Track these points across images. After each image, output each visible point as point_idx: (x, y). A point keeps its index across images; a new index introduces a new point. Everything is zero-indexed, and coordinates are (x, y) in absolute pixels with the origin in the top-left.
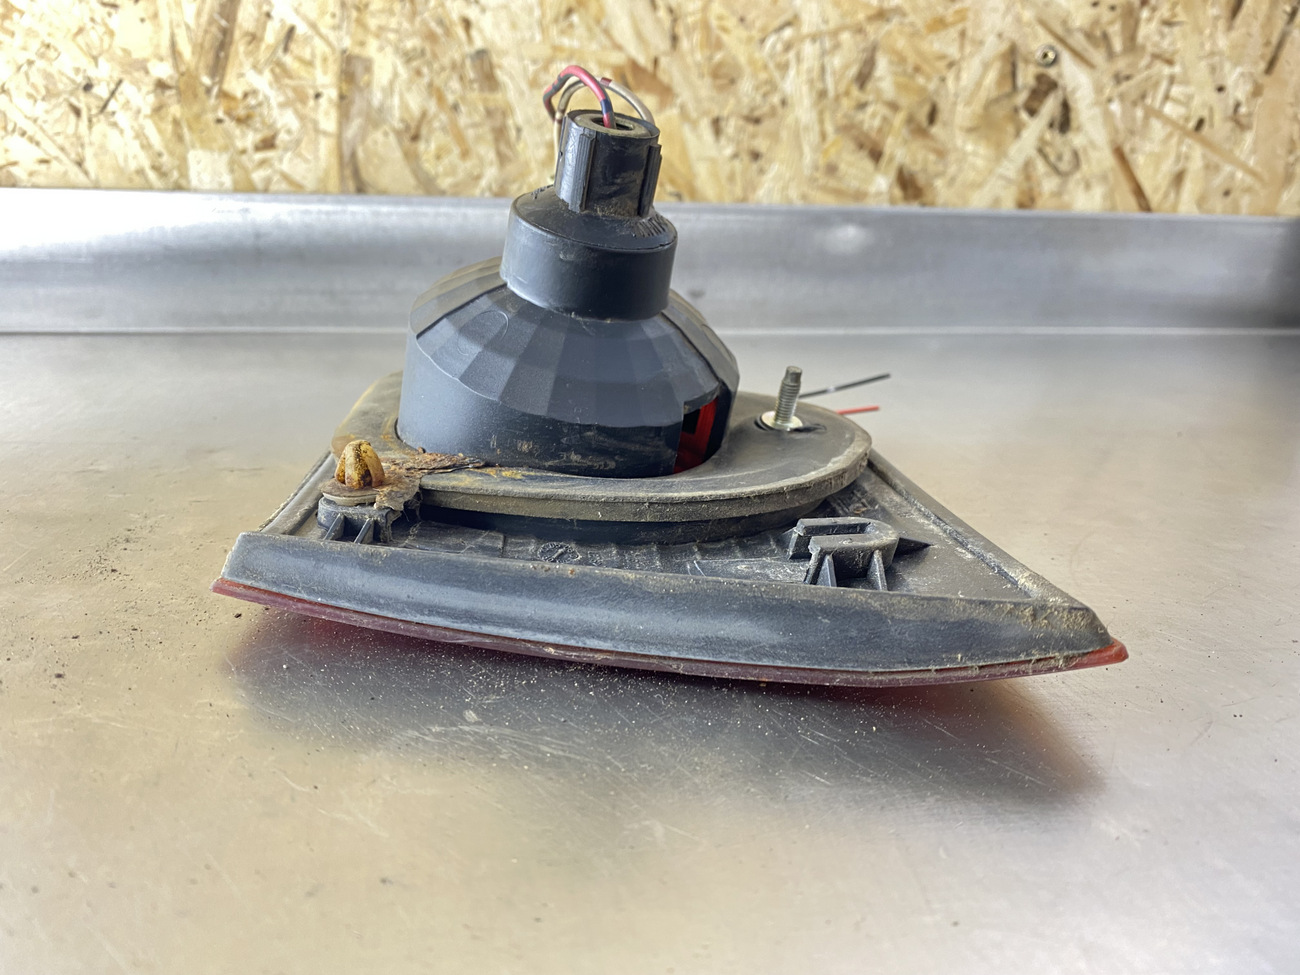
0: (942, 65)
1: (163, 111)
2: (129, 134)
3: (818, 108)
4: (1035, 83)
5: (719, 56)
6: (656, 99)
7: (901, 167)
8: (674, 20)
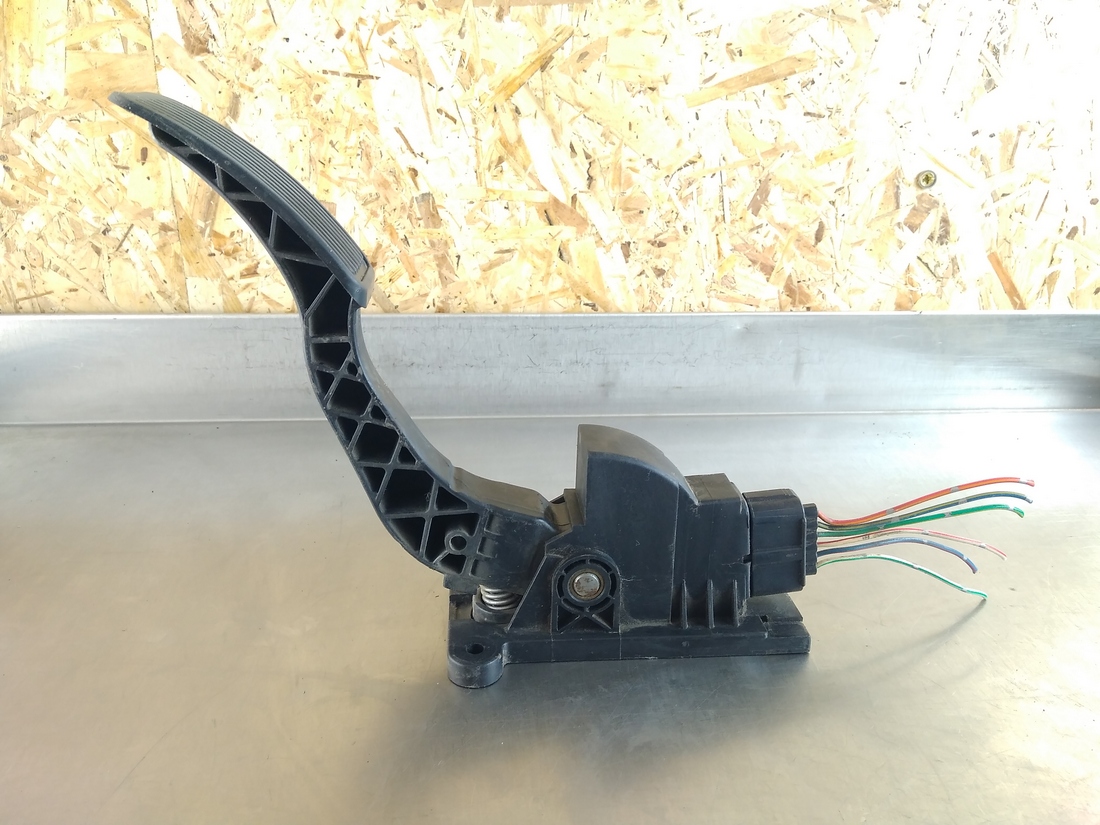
0: (829, 190)
1: (166, 250)
2: (140, 266)
3: (716, 231)
4: (916, 202)
5: (629, 192)
6: (573, 229)
7: (790, 276)
8: (590, 163)
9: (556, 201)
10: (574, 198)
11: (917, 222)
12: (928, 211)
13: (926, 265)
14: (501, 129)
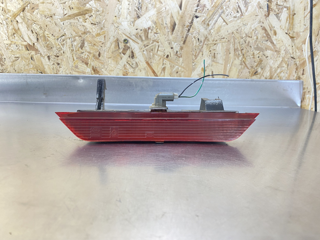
0: (100, 44)
3: (72, 53)
4: (124, 47)
5: (48, 43)
6: (35, 52)
7: (93, 66)
8: (37, 35)
9: (29, 44)
10: (34, 44)
11: (125, 52)
12: (127, 50)
13: (129, 64)
14: (13, 26)
